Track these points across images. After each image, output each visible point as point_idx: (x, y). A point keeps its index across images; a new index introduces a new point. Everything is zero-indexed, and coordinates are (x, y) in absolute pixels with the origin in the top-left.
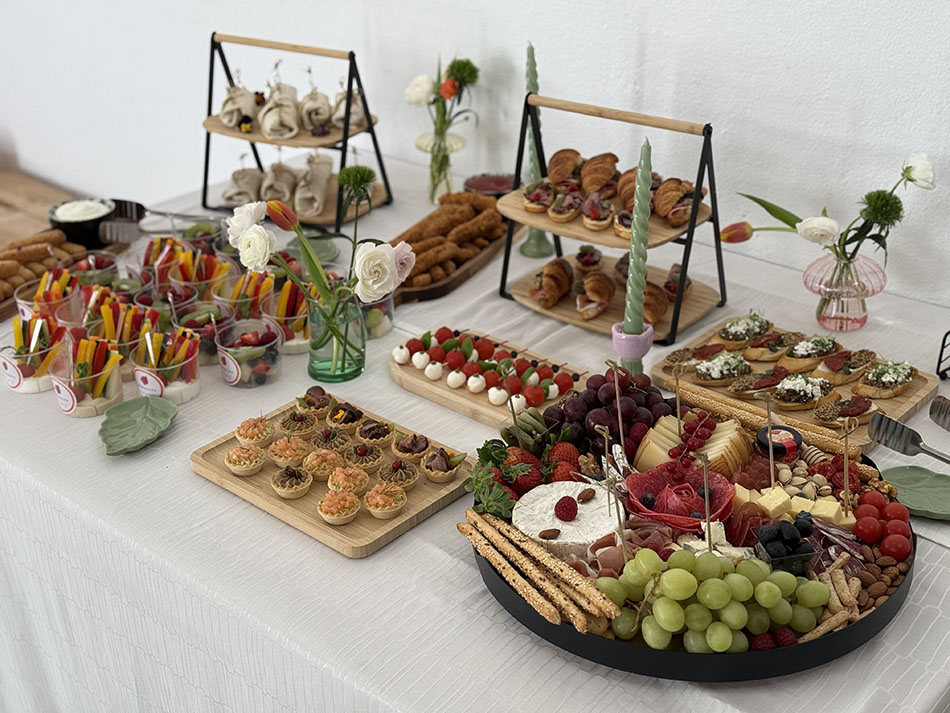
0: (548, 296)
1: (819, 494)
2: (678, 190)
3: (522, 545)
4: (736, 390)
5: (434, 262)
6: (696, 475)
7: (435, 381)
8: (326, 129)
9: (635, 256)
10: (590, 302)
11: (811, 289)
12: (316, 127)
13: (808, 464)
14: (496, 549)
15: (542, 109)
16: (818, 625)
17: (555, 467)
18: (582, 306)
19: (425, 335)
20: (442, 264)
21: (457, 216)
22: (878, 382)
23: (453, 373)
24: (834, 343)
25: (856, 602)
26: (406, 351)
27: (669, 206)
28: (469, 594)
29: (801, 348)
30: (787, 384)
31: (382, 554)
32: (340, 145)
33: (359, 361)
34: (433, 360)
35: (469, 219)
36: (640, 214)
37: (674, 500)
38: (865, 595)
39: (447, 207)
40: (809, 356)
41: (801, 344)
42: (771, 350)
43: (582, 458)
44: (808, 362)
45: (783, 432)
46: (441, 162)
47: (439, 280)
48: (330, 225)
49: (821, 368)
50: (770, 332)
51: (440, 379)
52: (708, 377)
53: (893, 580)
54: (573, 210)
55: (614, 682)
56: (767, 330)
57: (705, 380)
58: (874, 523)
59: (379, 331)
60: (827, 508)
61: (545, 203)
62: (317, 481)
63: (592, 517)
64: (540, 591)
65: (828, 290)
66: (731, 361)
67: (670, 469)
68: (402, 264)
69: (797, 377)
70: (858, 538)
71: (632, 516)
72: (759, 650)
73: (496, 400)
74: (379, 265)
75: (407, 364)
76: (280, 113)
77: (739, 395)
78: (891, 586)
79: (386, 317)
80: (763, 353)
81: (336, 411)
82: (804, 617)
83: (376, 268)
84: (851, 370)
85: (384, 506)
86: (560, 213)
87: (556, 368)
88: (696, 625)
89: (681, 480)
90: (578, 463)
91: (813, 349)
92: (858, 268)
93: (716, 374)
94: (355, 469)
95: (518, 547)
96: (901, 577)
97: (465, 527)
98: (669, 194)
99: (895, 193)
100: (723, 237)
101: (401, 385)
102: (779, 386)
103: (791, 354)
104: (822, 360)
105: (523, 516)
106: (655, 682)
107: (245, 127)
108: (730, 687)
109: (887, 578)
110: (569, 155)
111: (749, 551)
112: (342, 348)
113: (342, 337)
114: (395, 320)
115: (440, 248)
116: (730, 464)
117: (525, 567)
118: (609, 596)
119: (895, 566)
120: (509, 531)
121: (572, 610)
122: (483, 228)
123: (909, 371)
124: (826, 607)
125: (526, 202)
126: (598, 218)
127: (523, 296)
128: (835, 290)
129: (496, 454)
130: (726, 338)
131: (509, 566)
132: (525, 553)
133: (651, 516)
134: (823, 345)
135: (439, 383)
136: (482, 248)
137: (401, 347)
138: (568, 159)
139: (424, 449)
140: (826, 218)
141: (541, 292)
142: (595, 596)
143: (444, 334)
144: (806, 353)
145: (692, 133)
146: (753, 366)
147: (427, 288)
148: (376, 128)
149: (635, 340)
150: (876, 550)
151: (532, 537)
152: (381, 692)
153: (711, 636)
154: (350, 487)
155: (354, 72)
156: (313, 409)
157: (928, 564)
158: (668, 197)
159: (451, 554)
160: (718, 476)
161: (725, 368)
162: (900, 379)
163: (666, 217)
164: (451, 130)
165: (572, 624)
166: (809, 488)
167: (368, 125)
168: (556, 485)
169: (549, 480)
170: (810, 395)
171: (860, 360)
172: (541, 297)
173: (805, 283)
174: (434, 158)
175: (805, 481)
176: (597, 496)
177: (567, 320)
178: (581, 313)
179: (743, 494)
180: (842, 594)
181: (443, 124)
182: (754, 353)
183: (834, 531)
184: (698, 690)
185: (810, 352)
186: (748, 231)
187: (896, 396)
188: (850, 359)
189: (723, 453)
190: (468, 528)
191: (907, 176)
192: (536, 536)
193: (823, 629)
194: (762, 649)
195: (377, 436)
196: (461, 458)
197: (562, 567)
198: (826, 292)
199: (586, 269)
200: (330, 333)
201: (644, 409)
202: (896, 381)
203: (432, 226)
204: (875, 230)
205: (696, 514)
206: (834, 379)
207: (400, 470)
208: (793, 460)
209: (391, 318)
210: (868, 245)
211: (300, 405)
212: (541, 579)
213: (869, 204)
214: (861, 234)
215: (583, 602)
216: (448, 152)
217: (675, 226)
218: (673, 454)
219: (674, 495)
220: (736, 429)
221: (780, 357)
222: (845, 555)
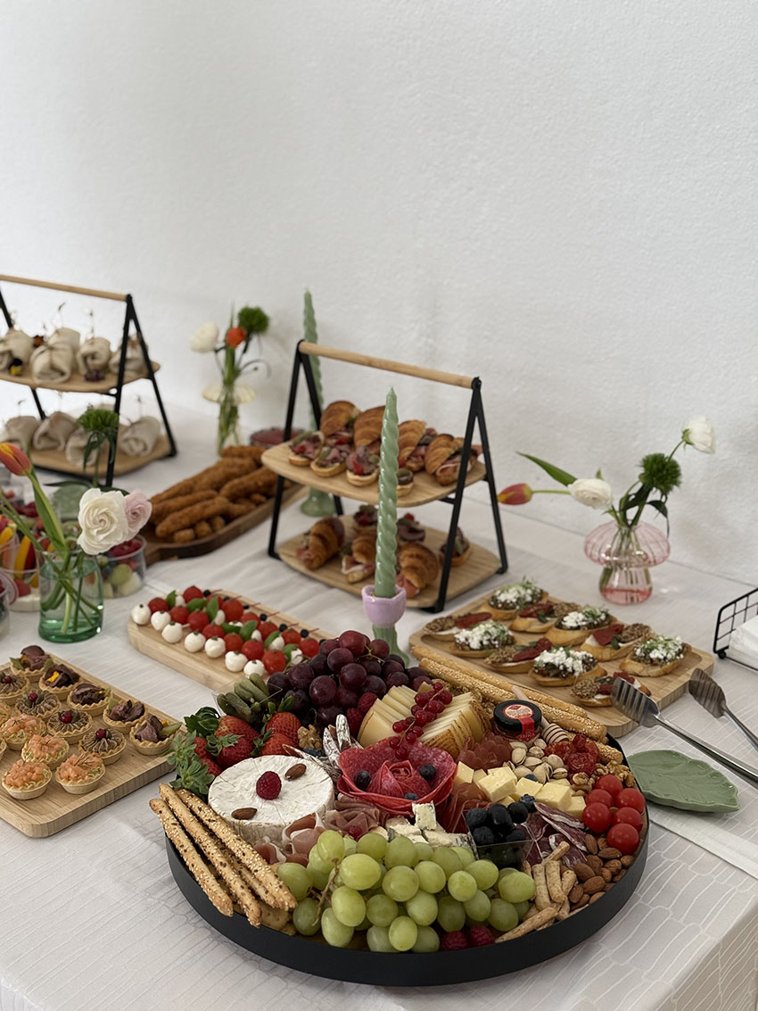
0: (312, 557)
1: (552, 776)
2: (448, 446)
3: (212, 826)
4: (493, 662)
5: (199, 517)
6: (420, 752)
7: (174, 644)
8: (101, 374)
9: (383, 513)
10: (357, 563)
11: (591, 556)
12: (89, 371)
13: (547, 744)
14: (183, 828)
15: (321, 358)
16: (521, 922)
17: (268, 739)
18: (348, 568)
19: (170, 595)
20: (209, 520)
21: (235, 470)
22: (646, 660)
23: (192, 634)
24: (607, 615)
25: (565, 898)
26: (146, 610)
27: (438, 463)
28: (155, 880)
29: (571, 620)
30: (546, 657)
31: (68, 833)
32: (114, 391)
33: (96, 619)
34: (173, 621)
35: (247, 473)
36: (387, 467)
37: (389, 780)
38: (579, 891)
39: (229, 460)
40: (578, 628)
41: (572, 614)
42: (540, 620)
43: (302, 731)
44: (577, 634)
45: (523, 707)
46: (229, 415)
47: (204, 536)
48: (101, 477)
49: (590, 641)
50: (544, 601)
51: (179, 642)
52: (467, 648)
53: (613, 875)
54: (337, 464)
55: (292, 985)
56: (540, 599)
57: (463, 651)
58: (603, 810)
59: (127, 588)
60: (556, 792)
61: (310, 456)
62: (11, 750)
63: (298, 795)
64: (219, 878)
65: (608, 558)
66: (493, 630)
67: (394, 743)
68: (134, 513)
69: (558, 649)
70: (585, 826)
71: (340, 796)
72: (449, 950)
73: (232, 666)
74: (105, 513)
75: (146, 625)
76: (51, 355)
77: (497, 668)
78: (612, 881)
79: (135, 574)
80: (530, 624)
81: (50, 673)
82: (504, 913)
83: (101, 517)
84: (621, 645)
85: (76, 779)
86: (323, 466)
87: (305, 633)
88: (377, 919)
89: (404, 756)
90: (297, 736)
91: (583, 621)
92: (640, 537)
93: (475, 644)
94: (57, 737)
95: (205, 827)
96: (624, 871)
97: (156, 804)
98: (438, 450)
99: (674, 457)
100: (499, 499)
101: (137, 648)
102: (537, 659)
103: (560, 626)
104: (590, 634)
105: (221, 792)
106: (338, 986)
107: (15, 370)
108: (420, 993)
109: (607, 873)
110: (344, 407)
111: (462, 838)
112: (74, 607)
113: (76, 593)
114: (147, 578)
115: (209, 502)
116: (457, 741)
117: (208, 850)
118: (287, 885)
119: (619, 859)
120: (200, 809)
121: (247, 900)
122: (260, 483)
123: (680, 647)
124: (532, 902)
125: (292, 454)
126: (361, 473)
127: (290, 556)
128: (615, 559)
129: (204, 724)
130: (495, 606)
131: (191, 848)
132: (212, 834)
133: (360, 796)
134: (594, 616)
135: (177, 647)
136: (258, 504)
137: (141, 606)
138: (341, 411)
139: (138, 717)
140: (599, 481)
141: (306, 552)
142: (273, 884)
143: (192, 593)
144: (575, 625)
145: (460, 385)
146: (518, 637)
147: (188, 544)
148: (157, 376)
149: (384, 604)
150: (601, 842)
151: (224, 816)
152: (28, 991)
153: (392, 931)
154: (44, 757)
155: (131, 314)
156: (27, 670)
157: (666, 860)
158: (437, 453)
159: (144, 835)
160: (444, 753)
161: (485, 638)
162: (669, 656)
163: (434, 474)
164: (239, 381)
165: (245, 916)
166: (540, 771)
167: (149, 371)
168: (265, 759)
169: (259, 753)
170: (570, 670)
171: (632, 635)
172: (307, 557)
173: (586, 550)
174: (223, 408)
175: (539, 761)
176: (307, 772)
177: (332, 582)
178: (347, 576)
179: (465, 773)
180: (552, 888)
181: (232, 373)
182: (522, 623)
183: (557, 818)
184: (383, 995)
185: (580, 624)
186: (526, 493)
187: (666, 674)
188: (621, 633)
189: (449, 727)
190: (160, 805)
191: (686, 438)
192: (228, 816)
193: (526, 927)
194: (452, 949)
195: (89, 701)
196: (175, 727)
197: (245, 851)
198: (606, 562)
199: (361, 528)
200: (63, 590)
201: (375, 677)
202: (665, 658)
203: (205, 479)
204: (655, 495)
205: (410, 795)
206: (601, 654)
207: (104, 739)
208: (530, 739)
209: (141, 575)
210: (649, 512)
211: (14, 666)
212: (221, 863)
213: (645, 466)
214: (640, 499)
215: (261, 892)
216: (235, 404)
217: (444, 485)
218: (398, 727)
219: (389, 774)
220: (470, 702)
221: (549, 628)
222: (564, 845)
